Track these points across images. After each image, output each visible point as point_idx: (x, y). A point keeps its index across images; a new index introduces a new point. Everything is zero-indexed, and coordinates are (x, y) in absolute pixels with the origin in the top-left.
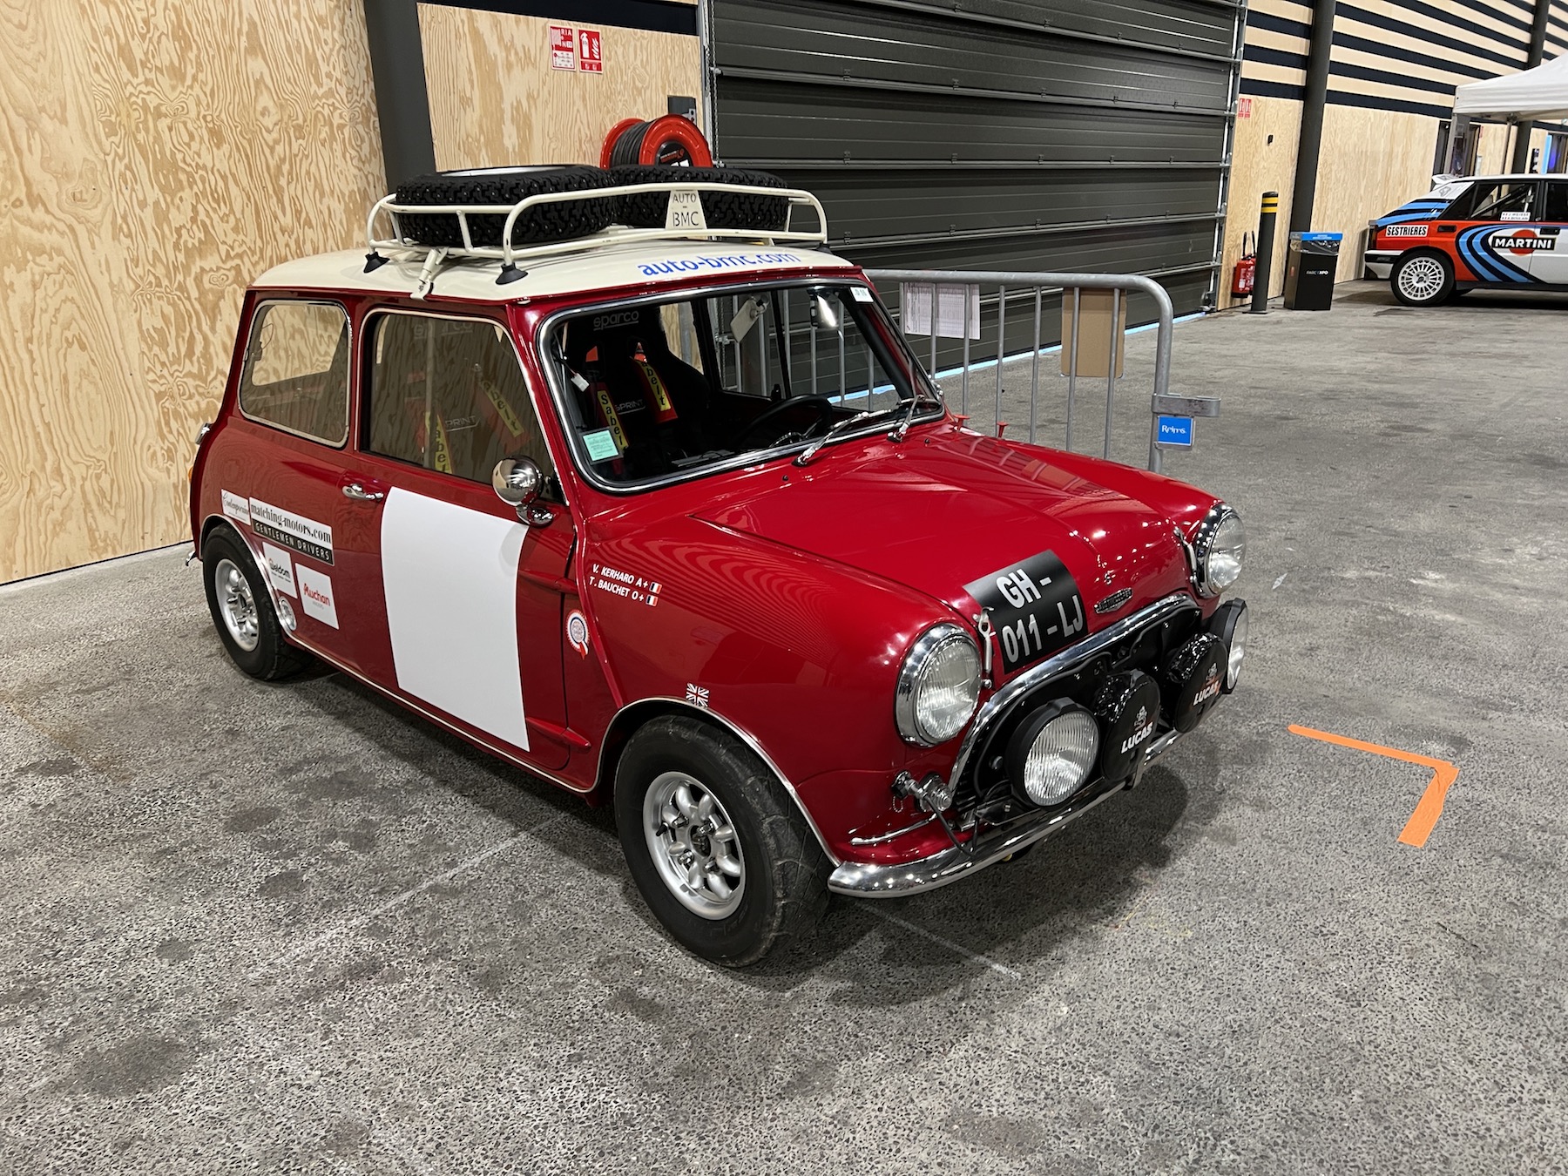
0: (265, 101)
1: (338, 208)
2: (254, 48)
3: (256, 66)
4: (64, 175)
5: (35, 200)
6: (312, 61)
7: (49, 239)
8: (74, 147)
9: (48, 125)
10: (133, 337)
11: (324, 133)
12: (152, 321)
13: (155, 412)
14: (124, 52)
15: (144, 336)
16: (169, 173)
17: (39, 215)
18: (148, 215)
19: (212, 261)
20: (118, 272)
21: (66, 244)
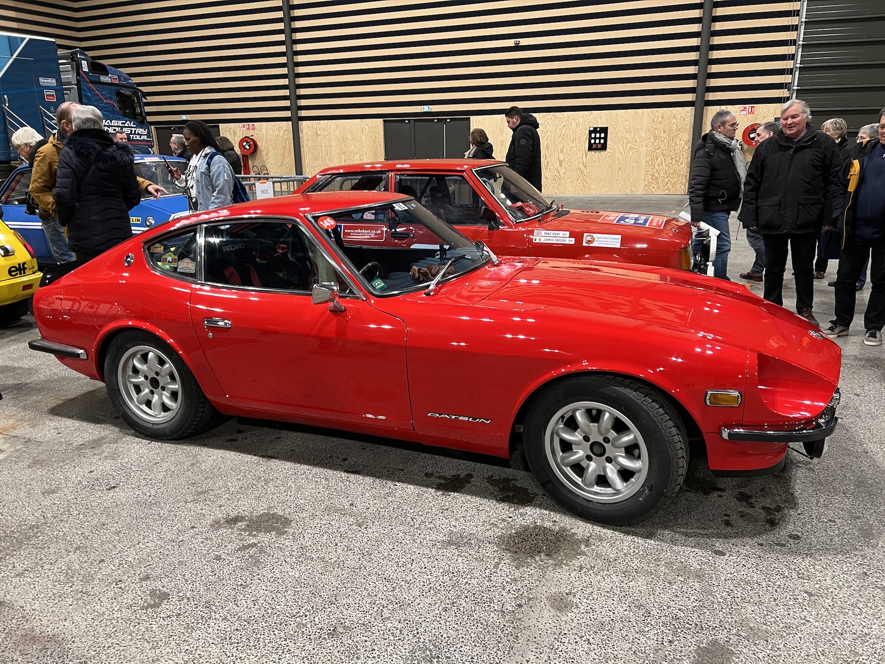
0: (674, 126)
1: (683, 143)
2: (674, 118)
3: (674, 120)
4: (640, 138)
5: (636, 141)
6: (684, 119)
7: (636, 147)
8: (643, 134)
9: (640, 131)
10: (644, 161)
11: (684, 130)
12: (647, 159)
13: (644, 173)
14: (653, 120)
15: (646, 161)
16: (656, 137)
17: (636, 144)
18: (651, 144)
19: (659, 151)
20: (644, 152)
21: (638, 148)
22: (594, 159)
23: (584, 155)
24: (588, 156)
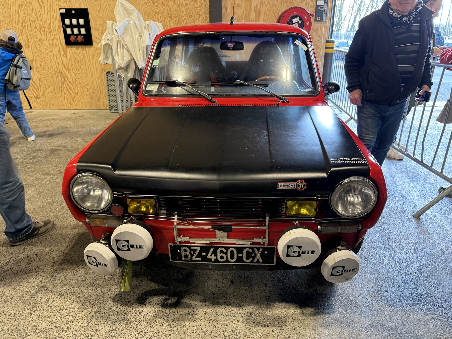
22: (78, 59)
23: (62, 53)
24: (68, 54)
